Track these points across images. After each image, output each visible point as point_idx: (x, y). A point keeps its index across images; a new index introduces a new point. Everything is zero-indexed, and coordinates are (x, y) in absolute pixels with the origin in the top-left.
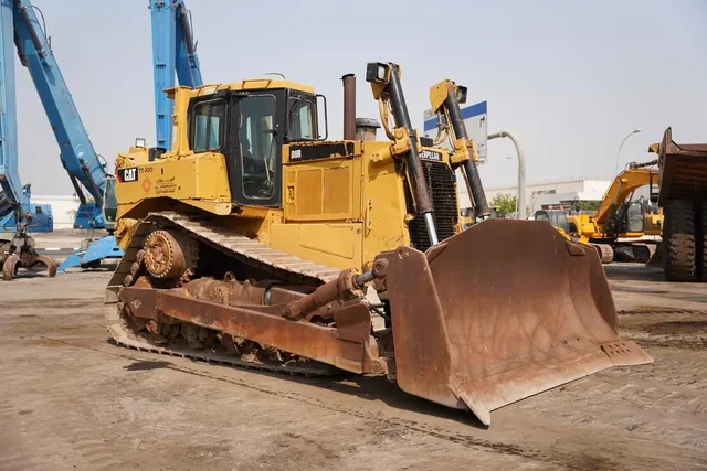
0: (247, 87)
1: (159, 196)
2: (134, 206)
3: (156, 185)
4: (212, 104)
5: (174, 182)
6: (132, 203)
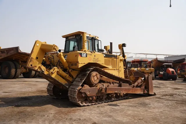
1: (94, 62)
3: (93, 59)
5: (98, 59)
6: (84, 63)
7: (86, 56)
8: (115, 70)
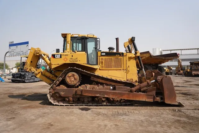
0: (88, 36)
1: (71, 62)
2: (59, 65)
3: (70, 59)
4: (77, 39)
5: (77, 59)
6: (58, 64)
7: (61, 57)
8: (121, 70)
